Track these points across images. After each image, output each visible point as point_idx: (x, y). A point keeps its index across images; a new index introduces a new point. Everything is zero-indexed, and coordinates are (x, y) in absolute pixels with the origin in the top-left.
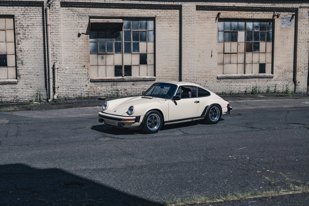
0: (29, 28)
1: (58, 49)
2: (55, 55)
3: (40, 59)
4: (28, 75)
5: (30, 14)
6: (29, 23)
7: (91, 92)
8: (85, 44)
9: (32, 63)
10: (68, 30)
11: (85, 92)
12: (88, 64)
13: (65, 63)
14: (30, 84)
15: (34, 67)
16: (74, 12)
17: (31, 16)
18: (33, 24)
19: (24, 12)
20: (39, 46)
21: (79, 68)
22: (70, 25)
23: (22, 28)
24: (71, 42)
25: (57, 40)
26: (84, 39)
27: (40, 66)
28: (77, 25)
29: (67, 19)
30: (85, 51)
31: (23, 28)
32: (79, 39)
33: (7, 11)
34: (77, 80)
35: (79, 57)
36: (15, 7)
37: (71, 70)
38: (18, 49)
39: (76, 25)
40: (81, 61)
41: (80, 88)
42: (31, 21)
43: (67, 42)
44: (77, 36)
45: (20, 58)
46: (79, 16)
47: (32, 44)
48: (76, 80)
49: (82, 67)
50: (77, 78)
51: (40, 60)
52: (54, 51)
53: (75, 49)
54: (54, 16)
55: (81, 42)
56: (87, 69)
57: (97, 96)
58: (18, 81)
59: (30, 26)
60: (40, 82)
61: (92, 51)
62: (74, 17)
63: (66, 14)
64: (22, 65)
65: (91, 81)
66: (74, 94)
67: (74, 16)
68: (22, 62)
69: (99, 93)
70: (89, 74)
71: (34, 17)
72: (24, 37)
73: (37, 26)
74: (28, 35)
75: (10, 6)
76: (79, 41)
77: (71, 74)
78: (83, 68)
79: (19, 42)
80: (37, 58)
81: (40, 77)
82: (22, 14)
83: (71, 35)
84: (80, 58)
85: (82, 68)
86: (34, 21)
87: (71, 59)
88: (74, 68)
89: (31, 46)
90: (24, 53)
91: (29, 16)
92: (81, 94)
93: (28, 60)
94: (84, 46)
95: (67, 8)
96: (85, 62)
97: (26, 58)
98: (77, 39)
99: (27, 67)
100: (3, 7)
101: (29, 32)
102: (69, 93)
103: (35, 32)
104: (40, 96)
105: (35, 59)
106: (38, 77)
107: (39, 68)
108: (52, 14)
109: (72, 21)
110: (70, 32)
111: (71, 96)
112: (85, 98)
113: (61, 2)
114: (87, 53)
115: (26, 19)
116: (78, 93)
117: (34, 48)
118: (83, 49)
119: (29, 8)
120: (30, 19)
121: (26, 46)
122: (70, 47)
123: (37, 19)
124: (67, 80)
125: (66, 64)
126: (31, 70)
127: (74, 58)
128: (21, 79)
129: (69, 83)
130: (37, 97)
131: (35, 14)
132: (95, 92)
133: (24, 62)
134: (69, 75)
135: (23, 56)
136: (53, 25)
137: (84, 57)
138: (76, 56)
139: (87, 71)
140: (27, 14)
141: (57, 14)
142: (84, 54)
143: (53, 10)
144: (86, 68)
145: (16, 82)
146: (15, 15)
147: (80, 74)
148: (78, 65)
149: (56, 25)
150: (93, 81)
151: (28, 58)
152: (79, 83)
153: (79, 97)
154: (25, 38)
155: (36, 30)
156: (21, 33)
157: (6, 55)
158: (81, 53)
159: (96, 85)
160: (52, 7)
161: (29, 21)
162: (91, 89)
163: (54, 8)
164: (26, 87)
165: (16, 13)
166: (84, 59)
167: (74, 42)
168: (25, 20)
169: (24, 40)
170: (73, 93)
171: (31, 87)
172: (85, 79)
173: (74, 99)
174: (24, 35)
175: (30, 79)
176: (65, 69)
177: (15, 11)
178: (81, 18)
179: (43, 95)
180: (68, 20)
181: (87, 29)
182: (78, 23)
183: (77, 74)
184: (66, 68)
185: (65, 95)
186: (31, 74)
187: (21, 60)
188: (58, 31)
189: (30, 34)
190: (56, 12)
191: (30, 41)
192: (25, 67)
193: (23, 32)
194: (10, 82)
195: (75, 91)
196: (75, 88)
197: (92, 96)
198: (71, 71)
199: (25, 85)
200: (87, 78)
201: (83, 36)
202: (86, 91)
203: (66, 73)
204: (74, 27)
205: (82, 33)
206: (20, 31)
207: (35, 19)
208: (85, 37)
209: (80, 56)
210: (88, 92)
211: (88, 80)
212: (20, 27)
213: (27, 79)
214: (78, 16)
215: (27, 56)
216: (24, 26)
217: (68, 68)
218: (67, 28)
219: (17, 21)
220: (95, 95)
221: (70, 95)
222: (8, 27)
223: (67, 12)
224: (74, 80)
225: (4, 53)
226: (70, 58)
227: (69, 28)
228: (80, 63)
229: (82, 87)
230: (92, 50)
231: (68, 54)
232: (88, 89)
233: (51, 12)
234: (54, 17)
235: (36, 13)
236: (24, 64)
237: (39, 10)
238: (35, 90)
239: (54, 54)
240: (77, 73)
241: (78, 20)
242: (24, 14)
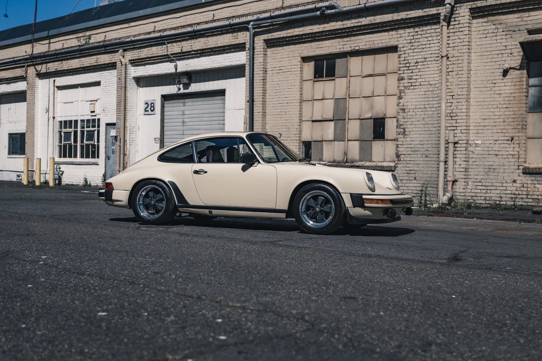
0: (418, 67)
1: (460, 104)
2: (455, 115)
3: (433, 124)
4: (412, 156)
5: (421, 40)
6: (419, 57)
7: (520, 196)
8: (517, 91)
9: (420, 133)
10: (484, 64)
11: (508, 196)
12: (520, 134)
13: (476, 131)
14: (413, 172)
15: (422, 139)
16: (498, 26)
17: (423, 43)
18: (425, 58)
19: (412, 37)
20: (432, 99)
21: (502, 142)
22: (489, 53)
23: (407, 68)
24: (489, 89)
25: (459, 86)
26: (514, 80)
27: (430, 139)
28: (502, 52)
29: (485, 41)
30: (515, 106)
31: (410, 68)
32: (505, 81)
33: (388, 40)
34: (496, 167)
35: (502, 120)
36: (401, 31)
37: (485, 146)
38: (400, 107)
39: (499, 52)
40: (506, 127)
41: (500, 185)
42: (422, 53)
43: (482, 89)
44: (502, 74)
45: (402, 123)
46: (508, 33)
47: (421, 96)
48: (494, 169)
49: (508, 140)
50: (497, 163)
51: (432, 126)
52: (452, 108)
53: (496, 103)
54: (457, 37)
55: (508, 88)
56: (517, 146)
57: (532, 206)
58: (396, 166)
59: (420, 64)
60: (430, 169)
61: (534, 107)
62: (496, 36)
63: (481, 32)
64: (404, 136)
65: (524, 172)
66: (486, 197)
67: (498, 34)
68: (404, 131)
69: (538, 199)
70: (521, 156)
71: (428, 46)
72: (410, 84)
73: (430, 61)
74: (415, 81)
75: (392, 30)
76: (503, 85)
77: (486, 156)
78: (509, 142)
79: (403, 94)
80: (428, 122)
81: (431, 159)
82: (409, 41)
83: (489, 75)
84: (504, 122)
85: (507, 142)
86: (427, 52)
87: (487, 123)
88: (492, 142)
89: (419, 100)
90: (409, 114)
91: (420, 44)
92: (499, 199)
93: (413, 126)
94: (514, 95)
95: (485, 20)
96: (515, 131)
97: (410, 123)
98: (501, 81)
99: (411, 139)
100: (383, 34)
101: (418, 74)
102: (478, 195)
103: (427, 73)
104: (426, 196)
105: (424, 124)
106: (427, 159)
107: (430, 142)
108: (452, 34)
109: (493, 45)
110: (488, 68)
111: (480, 202)
112: (507, 207)
113: (470, 9)
114: (519, 111)
115: (415, 51)
116: (494, 195)
117: (423, 103)
118: (512, 102)
119: (421, 29)
120: (420, 50)
121: (413, 100)
122: (486, 100)
123: (432, 49)
124: (477, 167)
125: (477, 135)
126: (416, 146)
127: (492, 121)
128: (401, 162)
129: (480, 173)
130: (421, 197)
131: (430, 39)
132: (529, 197)
133: (407, 130)
134: (481, 156)
135: (406, 120)
136: (453, 57)
137: (512, 120)
138: (497, 117)
139: (517, 149)
140: (417, 40)
141: (462, 33)
142: (512, 113)
143: (456, 26)
144: (516, 142)
145: (391, 167)
146: (400, 46)
147: (504, 157)
148: (500, 136)
149: (459, 55)
150: (527, 171)
151: (413, 123)
152: (500, 174)
153: (497, 205)
154: (412, 86)
155: (428, 69)
156: (406, 78)
157: (384, 118)
158: (507, 109)
159: (536, 182)
160: (455, 21)
161: (419, 54)
162: (522, 189)
163: (457, 22)
164: (407, 178)
165: (401, 42)
166: (512, 124)
167: (494, 89)
168: (413, 53)
169: (409, 89)
170: (485, 195)
171: (415, 178)
172: (512, 167)
173: (487, 207)
174: (410, 81)
175: (416, 162)
176: (474, 145)
177: (399, 39)
178: (510, 36)
179: (431, 195)
180: (485, 43)
181: (522, 59)
182: (504, 48)
183: (496, 155)
184: (477, 142)
185: (470, 198)
186: (417, 153)
187: (403, 127)
188: (462, 67)
189: (419, 77)
190: (461, 30)
191: (418, 90)
192: (407, 139)
193: (410, 74)
194: (383, 167)
195: (489, 191)
196: (490, 184)
197: (522, 205)
198: (486, 149)
199: (406, 175)
200: (516, 164)
201: (512, 74)
202: (509, 192)
203: (477, 152)
204: (496, 56)
205: (510, 68)
206: (404, 73)
207: (428, 49)
208: (517, 76)
209: (504, 117)
210: (514, 194)
211: (518, 169)
212: (405, 67)
213: (409, 162)
214: (505, 33)
215: (411, 120)
216: (411, 65)
217: (480, 142)
218: (483, 61)
219: (402, 56)
220: (529, 204)
221: (479, 198)
222: (390, 69)
223: (484, 28)
224: (490, 169)
225: (381, 116)
226: (486, 121)
227: (486, 61)
228: (504, 131)
229: (504, 185)
230: (534, 103)
231: (481, 114)
232: (515, 188)
233: (452, 31)
234: (456, 41)
235: (431, 36)
236: (406, 135)
237: (437, 30)
238: (420, 185)
239: (452, 115)
240: (497, 153)
241: (505, 40)
242: (412, 41)
